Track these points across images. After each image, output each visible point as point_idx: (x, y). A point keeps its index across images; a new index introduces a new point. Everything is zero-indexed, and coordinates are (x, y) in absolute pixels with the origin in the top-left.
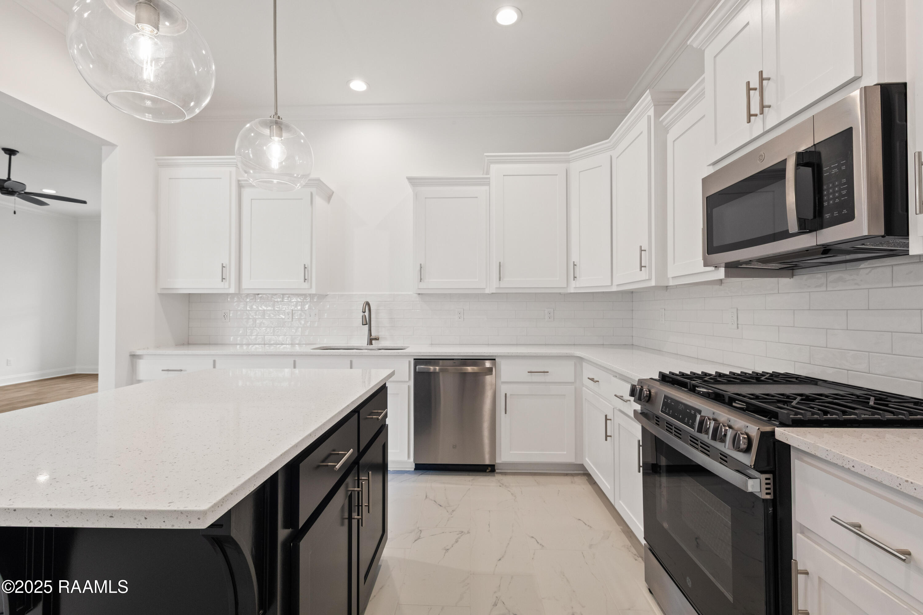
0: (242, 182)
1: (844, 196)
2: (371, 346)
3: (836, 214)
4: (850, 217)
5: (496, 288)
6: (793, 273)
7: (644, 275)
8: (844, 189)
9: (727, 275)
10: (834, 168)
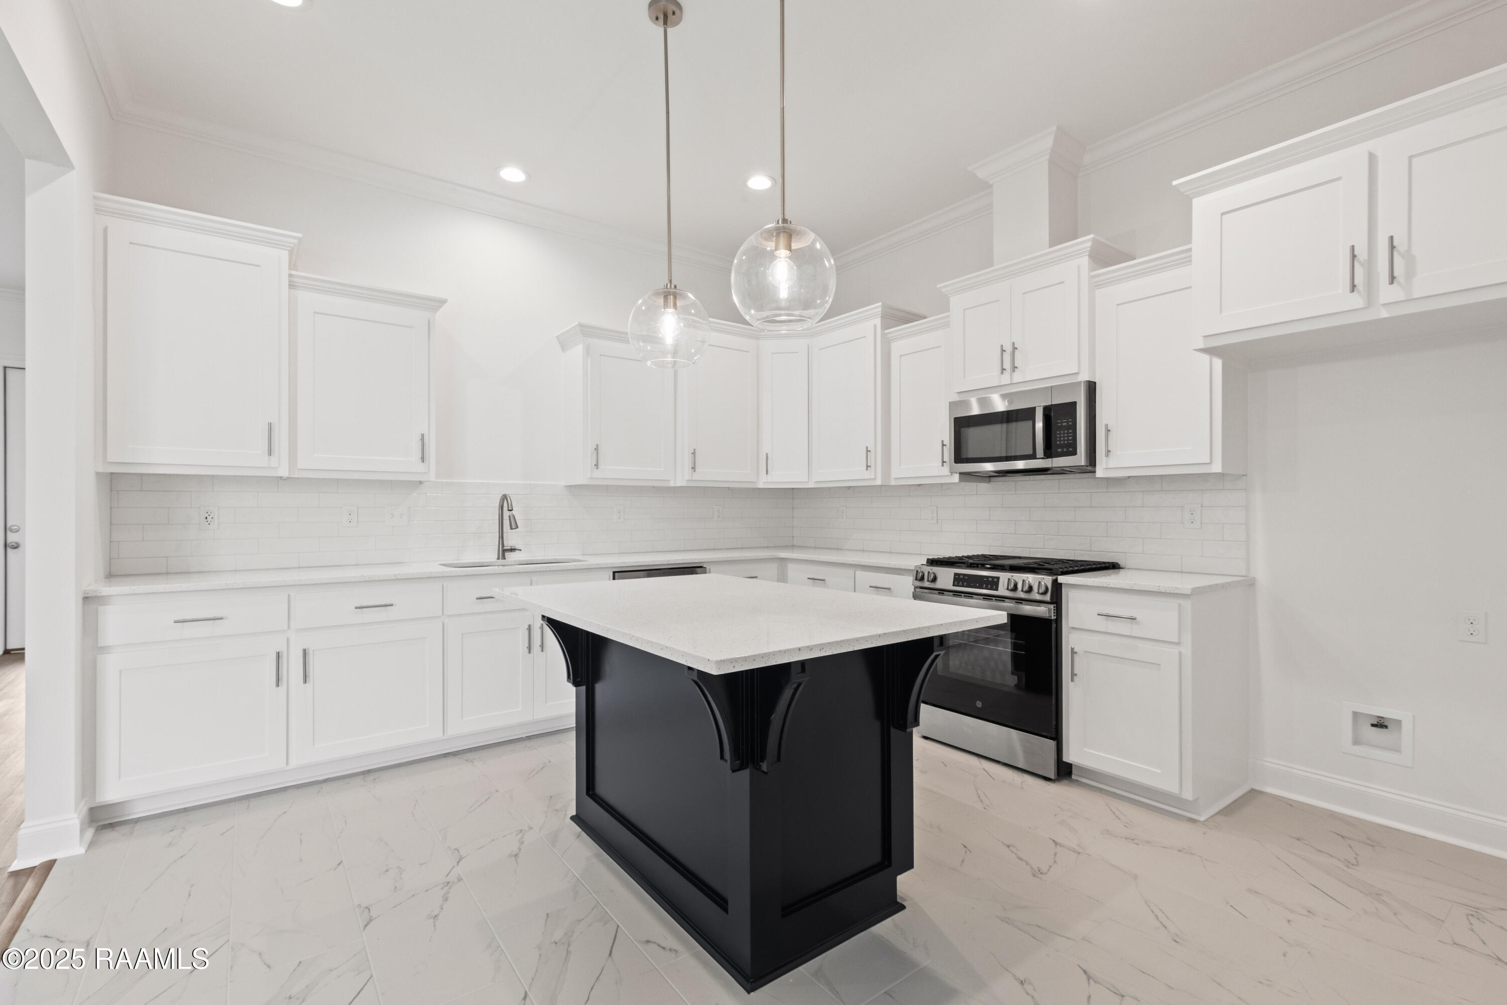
0: (296, 280)
1: (1070, 440)
2: (503, 560)
3: (1065, 450)
4: (1074, 453)
5: (687, 480)
6: (990, 479)
7: (867, 475)
8: (1070, 436)
9: (961, 480)
10: (1065, 422)
